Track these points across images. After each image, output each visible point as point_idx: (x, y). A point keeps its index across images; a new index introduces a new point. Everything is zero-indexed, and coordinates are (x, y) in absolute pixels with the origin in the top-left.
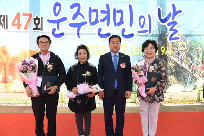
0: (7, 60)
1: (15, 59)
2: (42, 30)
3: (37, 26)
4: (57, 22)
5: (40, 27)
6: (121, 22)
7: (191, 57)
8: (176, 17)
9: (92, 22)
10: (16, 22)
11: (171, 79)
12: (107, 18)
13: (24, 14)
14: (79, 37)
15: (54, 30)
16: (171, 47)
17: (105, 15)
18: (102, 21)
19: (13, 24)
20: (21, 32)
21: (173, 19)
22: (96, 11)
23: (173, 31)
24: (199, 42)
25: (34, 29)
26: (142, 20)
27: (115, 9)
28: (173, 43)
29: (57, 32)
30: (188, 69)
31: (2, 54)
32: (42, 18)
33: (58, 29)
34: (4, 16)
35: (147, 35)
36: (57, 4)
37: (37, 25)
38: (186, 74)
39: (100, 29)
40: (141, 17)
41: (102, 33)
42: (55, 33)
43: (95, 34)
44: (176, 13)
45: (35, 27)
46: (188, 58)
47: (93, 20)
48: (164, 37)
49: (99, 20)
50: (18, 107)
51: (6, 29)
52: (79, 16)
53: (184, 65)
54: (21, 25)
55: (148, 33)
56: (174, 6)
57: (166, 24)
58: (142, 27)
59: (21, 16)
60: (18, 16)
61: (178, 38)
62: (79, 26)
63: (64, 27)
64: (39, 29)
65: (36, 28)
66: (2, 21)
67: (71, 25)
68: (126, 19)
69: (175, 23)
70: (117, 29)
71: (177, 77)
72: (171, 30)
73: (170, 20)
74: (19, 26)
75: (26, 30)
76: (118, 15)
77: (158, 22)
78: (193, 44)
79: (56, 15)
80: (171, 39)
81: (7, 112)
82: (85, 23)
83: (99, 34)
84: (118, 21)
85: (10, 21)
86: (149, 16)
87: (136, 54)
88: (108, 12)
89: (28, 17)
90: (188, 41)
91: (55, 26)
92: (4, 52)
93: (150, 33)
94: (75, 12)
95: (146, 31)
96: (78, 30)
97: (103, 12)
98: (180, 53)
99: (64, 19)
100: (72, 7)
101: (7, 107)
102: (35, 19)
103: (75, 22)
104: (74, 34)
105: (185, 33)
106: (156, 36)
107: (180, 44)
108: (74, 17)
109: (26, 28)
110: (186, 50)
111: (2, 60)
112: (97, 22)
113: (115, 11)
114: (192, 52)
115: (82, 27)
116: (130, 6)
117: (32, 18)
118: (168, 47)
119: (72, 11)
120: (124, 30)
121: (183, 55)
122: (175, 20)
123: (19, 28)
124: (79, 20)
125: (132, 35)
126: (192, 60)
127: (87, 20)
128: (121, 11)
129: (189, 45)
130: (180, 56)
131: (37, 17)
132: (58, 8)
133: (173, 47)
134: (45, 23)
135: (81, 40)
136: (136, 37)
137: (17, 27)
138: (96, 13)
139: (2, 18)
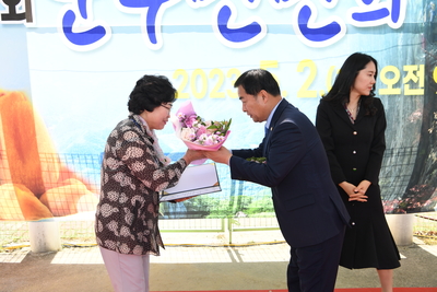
2: (30, 20)
3: (12, 9)
5: (23, 11)
14: (154, 40)
25: (5, 17)
29: (80, 26)
33: (84, 15)
35: (384, 28)
37: (12, 4)
41: (232, 24)
42: (74, 31)
43: (208, 29)
45: (7, 12)
55: (388, 20)
62: (152, 2)
64: (21, 17)
65: (12, 16)
70: (282, 10)
83: (223, 29)
93: (395, 19)
95: (383, 13)
96: (151, 17)
104: (136, 30)
106: (416, 29)
115: (164, 7)
120: (305, 13)
135: (161, 49)
136: (349, 35)
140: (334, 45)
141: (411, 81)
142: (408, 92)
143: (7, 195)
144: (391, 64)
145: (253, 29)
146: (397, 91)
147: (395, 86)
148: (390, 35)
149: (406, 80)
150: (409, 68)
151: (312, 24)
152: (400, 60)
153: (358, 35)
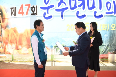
0: (17, 36)
1: (21, 35)
2: (37, 15)
3: (33, 12)
4: (47, 8)
5: (36, 13)
6: (93, 7)
9: (72, 7)
10: (21, 11)
12: (83, 4)
13: (26, 5)
14: (62, 18)
15: (45, 14)
17: (81, 2)
18: (79, 6)
19: (19, 13)
20: (24, 17)
25: (32, 14)
26: (109, 5)
29: (47, 15)
31: (14, 32)
32: (36, 6)
33: (48, 13)
34: (14, 8)
35: (112, 16)
37: (33, 11)
39: (78, 12)
40: (108, 3)
41: (79, 15)
43: (74, 16)
45: (32, 13)
47: (73, 6)
49: (77, 6)
51: (15, 16)
52: (62, 4)
54: (24, 13)
55: (113, 14)
58: (109, 10)
59: (24, 6)
60: (22, 6)
62: (62, 10)
63: (52, 12)
64: (35, 14)
67: (57, 10)
68: (97, 4)
70: (90, 12)
76: (91, 2)
79: (46, 4)
81: (20, 69)
82: (67, 8)
83: (78, 16)
84: (91, 6)
86: (114, 2)
87: (104, 29)
89: (28, 7)
91: (45, 11)
92: (15, 31)
93: (115, 14)
94: (59, 1)
95: (112, 13)
96: (62, 13)
99: (52, 6)
102: (32, 8)
103: (60, 8)
104: (59, 16)
108: (59, 4)
109: (27, 14)
111: (14, 36)
112: (75, 7)
115: (65, 11)
117: (31, 7)
120: (95, 12)
123: (23, 15)
124: (63, 6)
125: (101, 16)
127: (68, 6)
131: (33, 6)
134: (39, 9)
135: (64, 20)
136: (105, 17)
137: (21, 14)
138: (74, 1)
139: (13, 9)
140: (102, 19)
144: (114, 23)
145: (84, 16)
147: (114, 28)
148: (114, 17)
151: (97, 15)
153: (107, 17)
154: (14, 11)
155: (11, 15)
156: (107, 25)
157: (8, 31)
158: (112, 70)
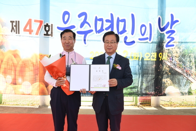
0: (18, 63)
1: (26, 62)
2: (52, 36)
3: (47, 33)
5: (50, 33)
6: (124, 31)
7: (184, 63)
8: (173, 26)
9: (98, 30)
10: (28, 28)
11: (167, 81)
12: (111, 26)
13: (36, 21)
14: (85, 43)
16: (167, 53)
17: (109, 24)
19: (25, 30)
20: (32, 37)
21: (171, 28)
22: (101, 20)
23: (170, 39)
24: (191, 49)
25: (45, 35)
26: (143, 28)
27: (118, 18)
28: (168, 50)
30: (182, 73)
31: (13, 57)
32: (52, 25)
34: (16, 21)
35: (147, 42)
36: (66, 13)
37: (47, 31)
38: (181, 77)
40: (143, 26)
43: (100, 41)
44: (173, 22)
45: (45, 33)
46: (181, 63)
47: (99, 28)
48: (162, 44)
49: (104, 28)
50: (26, 108)
51: (17, 34)
52: (86, 24)
53: (177, 69)
54: (32, 31)
55: (148, 40)
56: (172, 16)
57: (164, 32)
58: (143, 35)
59: (33, 22)
60: (30, 22)
61: (173, 45)
62: (86, 33)
64: (49, 35)
65: (47, 34)
66: (15, 26)
68: (129, 28)
69: (173, 32)
71: (172, 80)
72: (168, 37)
73: (168, 29)
74: (30, 31)
75: (37, 36)
76: (121, 24)
77: (158, 31)
78: (186, 51)
79: (65, 23)
80: (167, 46)
81: (17, 113)
82: (91, 31)
84: (121, 29)
85: (22, 27)
86: (150, 25)
88: (112, 21)
89: (39, 23)
90: (182, 48)
92: (16, 56)
93: (150, 40)
94: (82, 21)
95: (147, 38)
96: (85, 37)
97: (107, 21)
98: (174, 59)
99: (73, 27)
100: (80, 16)
101: (16, 108)
102: (45, 26)
103: (82, 30)
104: (81, 40)
105: (180, 41)
106: (155, 43)
107: (174, 51)
108: (82, 26)
109: (37, 34)
110: (179, 56)
111: (13, 63)
112: (102, 30)
113: (118, 21)
114: (184, 58)
115: (89, 34)
116: (133, 16)
117: (43, 25)
118: (164, 54)
119: (80, 20)
120: (126, 38)
121: (176, 60)
122: (173, 29)
123: (30, 33)
124: (86, 28)
125: (133, 42)
126: (184, 65)
127: (93, 28)
128: (124, 21)
129: (183, 51)
130: (174, 61)
131: (47, 24)
132: (67, 16)
133: (168, 53)
134: (55, 30)
135: (87, 46)
137: (28, 32)
138: (101, 22)
139: (14, 24)
141: (153, 57)
142: (152, 60)
143: (36, 87)
144: (148, 52)
146: (149, 60)
147: (149, 58)
149: (152, 56)
150: (153, 53)
151: (127, 41)
152: (151, 51)
154: (15, 27)
155: (12, 31)
156: (139, 54)
157: (3, 54)
158: (153, 114)
